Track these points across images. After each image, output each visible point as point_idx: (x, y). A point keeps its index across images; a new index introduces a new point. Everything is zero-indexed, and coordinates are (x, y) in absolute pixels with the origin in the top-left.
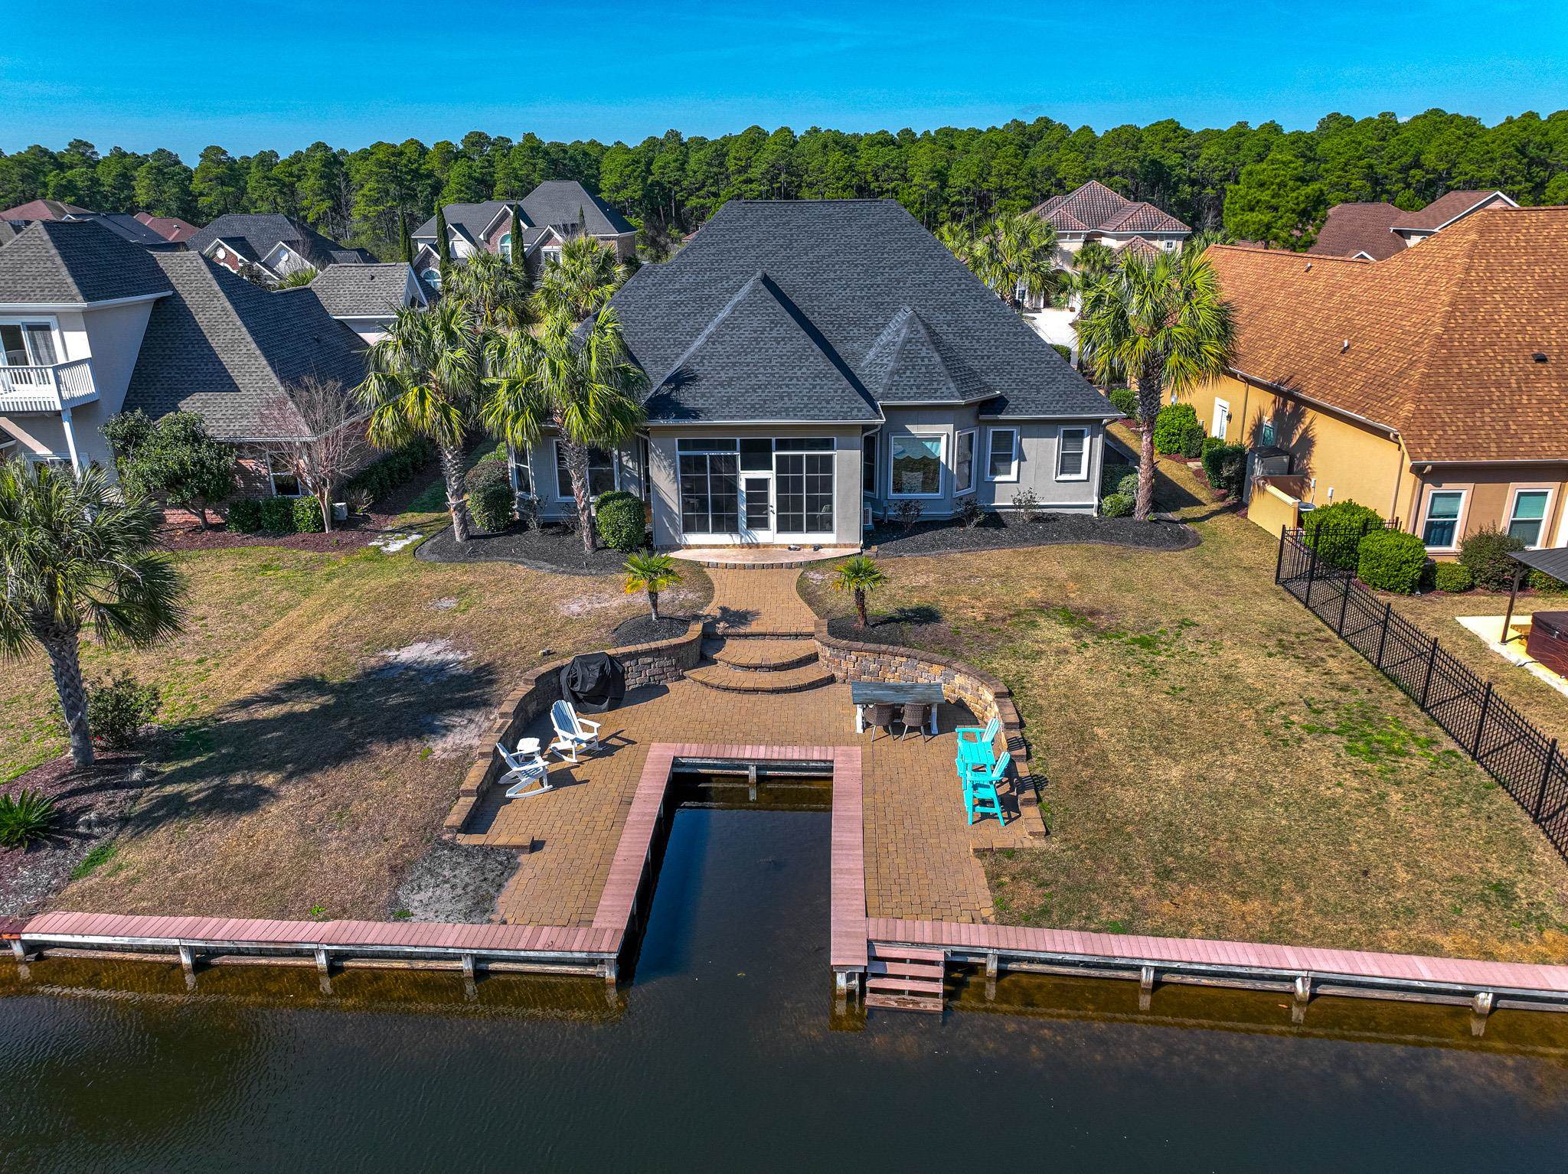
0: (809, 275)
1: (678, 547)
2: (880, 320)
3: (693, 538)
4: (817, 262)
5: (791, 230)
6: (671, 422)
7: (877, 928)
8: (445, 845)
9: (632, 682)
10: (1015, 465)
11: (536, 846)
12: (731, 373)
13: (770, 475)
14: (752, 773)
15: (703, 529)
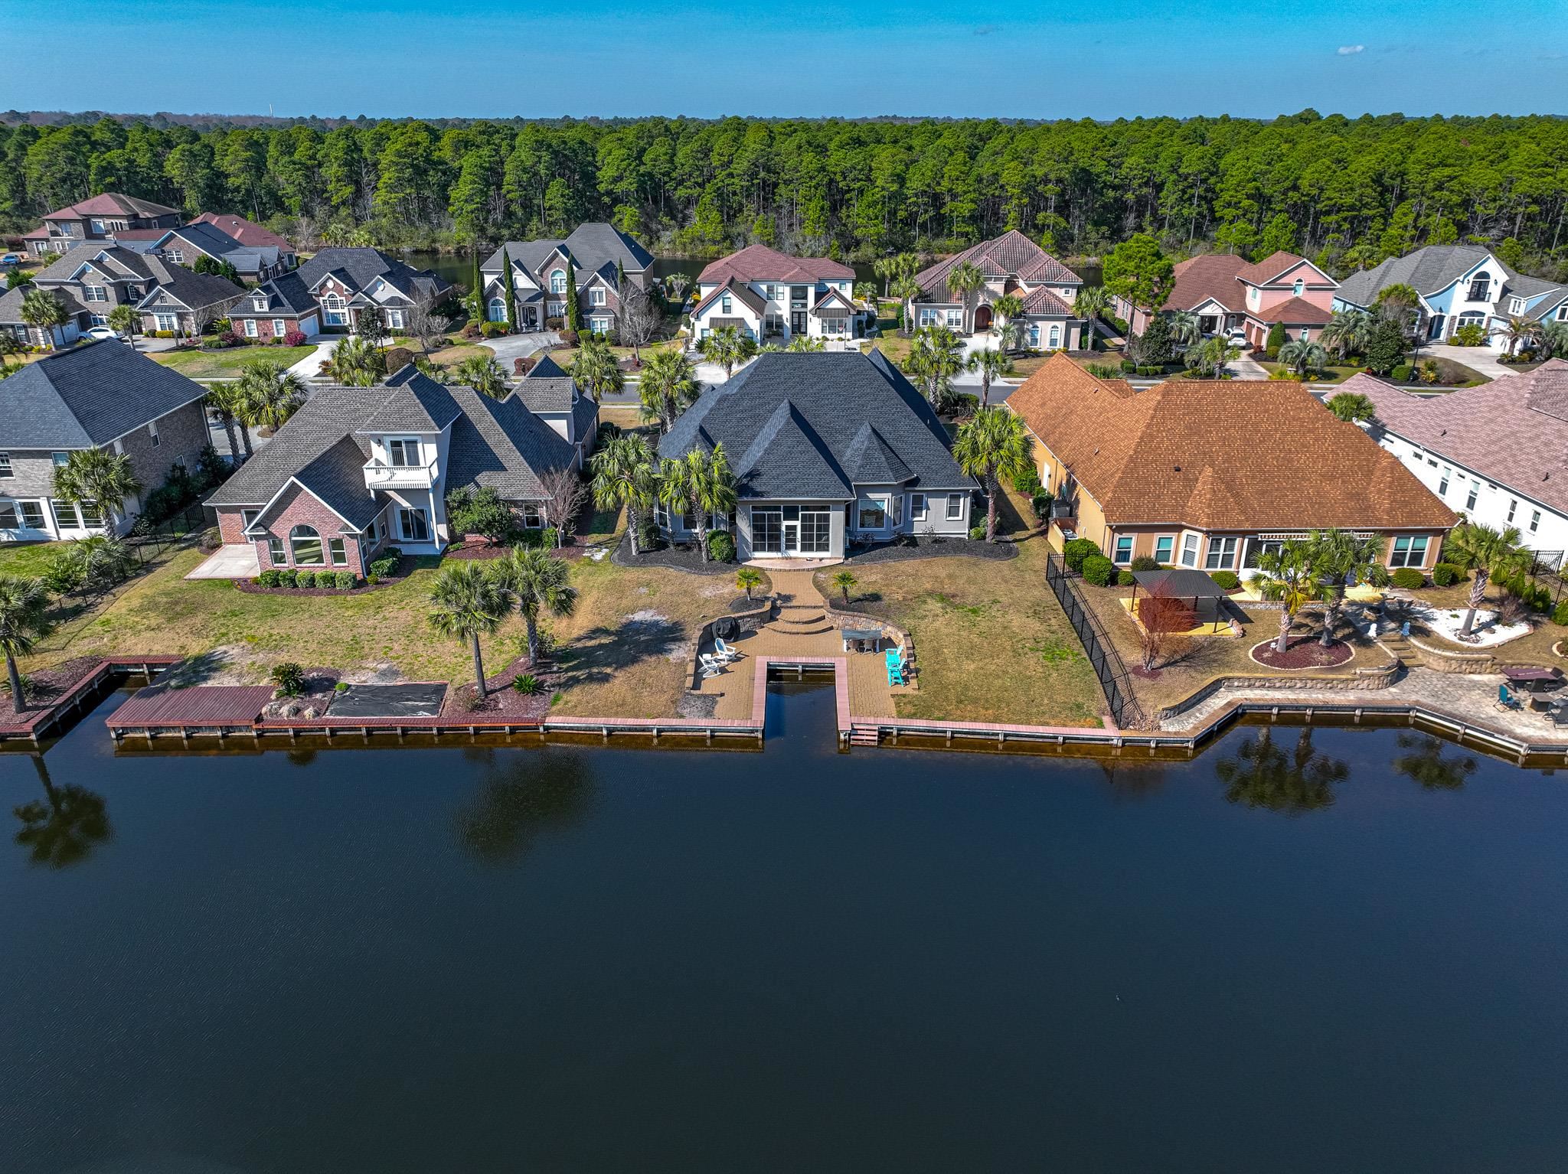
0: (813, 401)
1: (750, 559)
2: (853, 431)
3: (757, 554)
4: (818, 393)
6: (750, 499)
7: (855, 720)
8: (688, 694)
9: (742, 630)
10: (924, 512)
11: (722, 695)
12: (778, 472)
13: (798, 523)
14: (800, 669)
15: (763, 550)
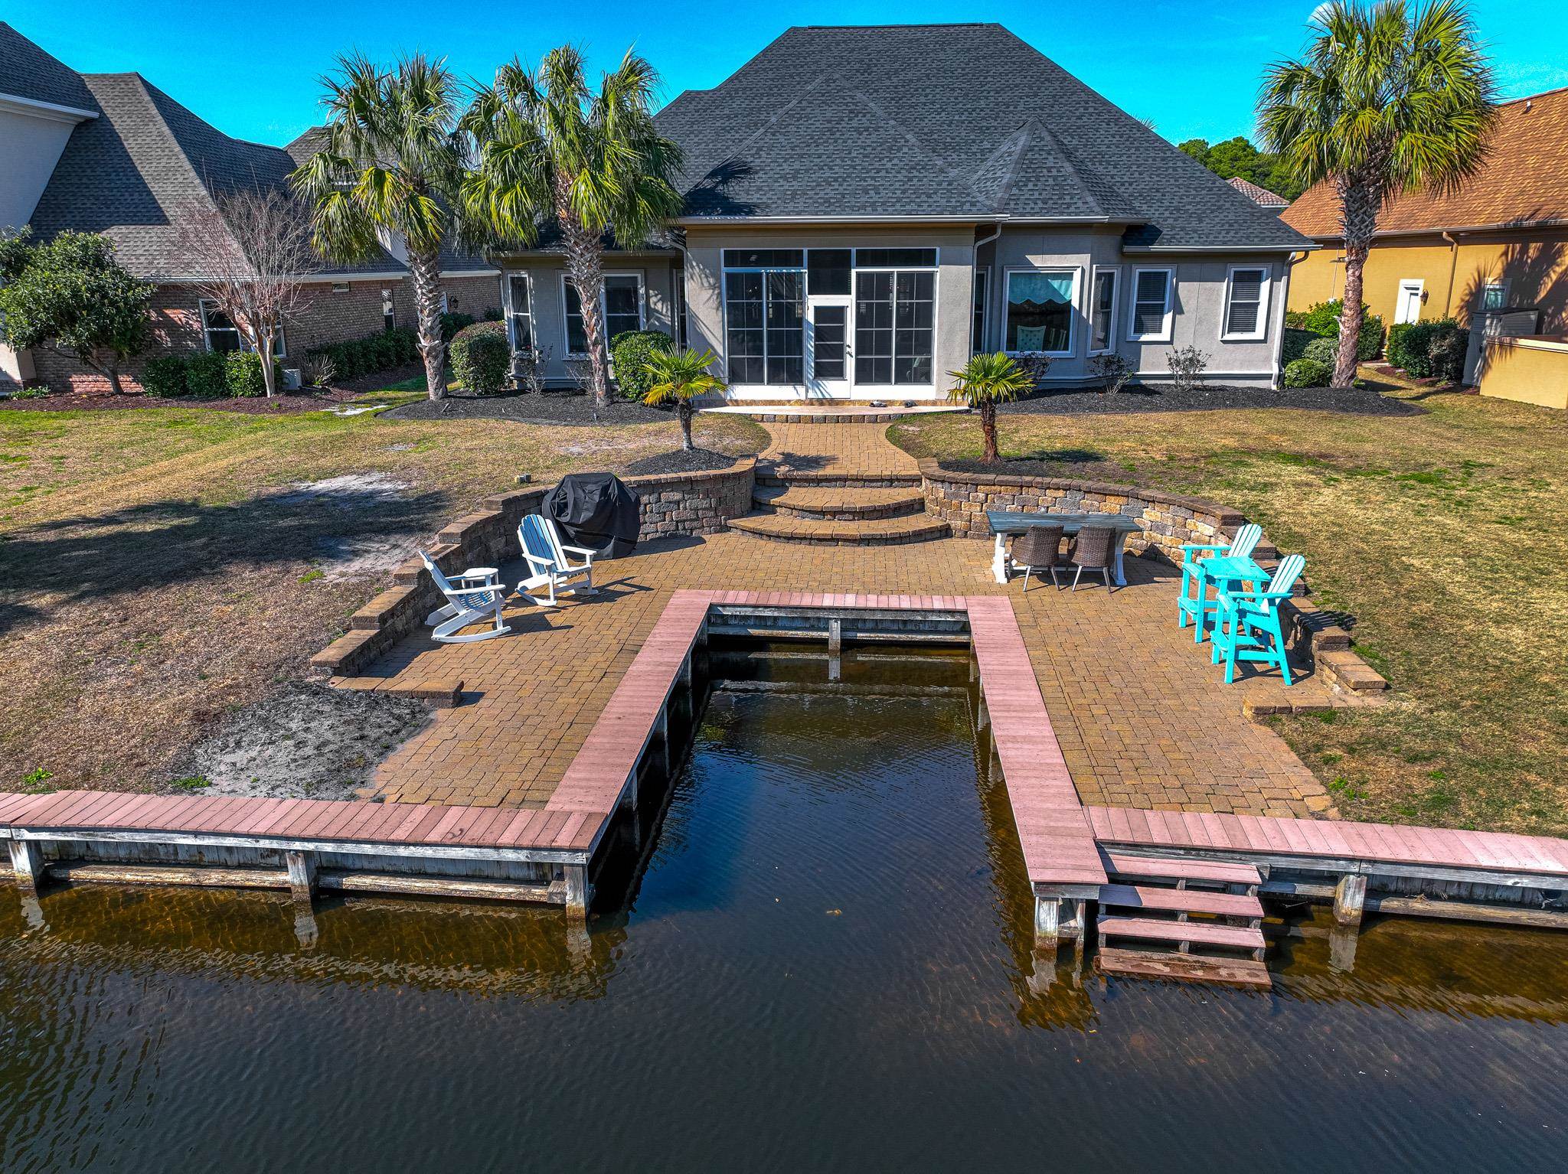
0: (892, 99)
1: (723, 403)
2: (987, 145)
3: (742, 391)
4: (903, 86)
5: (869, 55)
6: (716, 219)
7: (1111, 823)
8: (305, 689)
9: (650, 528)
10: (1167, 319)
11: (461, 698)
12: (797, 165)
13: (848, 301)
14: (834, 634)
15: (757, 380)
